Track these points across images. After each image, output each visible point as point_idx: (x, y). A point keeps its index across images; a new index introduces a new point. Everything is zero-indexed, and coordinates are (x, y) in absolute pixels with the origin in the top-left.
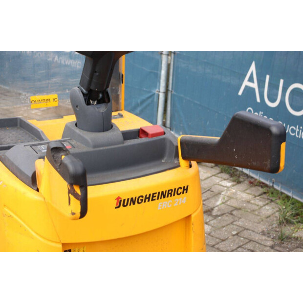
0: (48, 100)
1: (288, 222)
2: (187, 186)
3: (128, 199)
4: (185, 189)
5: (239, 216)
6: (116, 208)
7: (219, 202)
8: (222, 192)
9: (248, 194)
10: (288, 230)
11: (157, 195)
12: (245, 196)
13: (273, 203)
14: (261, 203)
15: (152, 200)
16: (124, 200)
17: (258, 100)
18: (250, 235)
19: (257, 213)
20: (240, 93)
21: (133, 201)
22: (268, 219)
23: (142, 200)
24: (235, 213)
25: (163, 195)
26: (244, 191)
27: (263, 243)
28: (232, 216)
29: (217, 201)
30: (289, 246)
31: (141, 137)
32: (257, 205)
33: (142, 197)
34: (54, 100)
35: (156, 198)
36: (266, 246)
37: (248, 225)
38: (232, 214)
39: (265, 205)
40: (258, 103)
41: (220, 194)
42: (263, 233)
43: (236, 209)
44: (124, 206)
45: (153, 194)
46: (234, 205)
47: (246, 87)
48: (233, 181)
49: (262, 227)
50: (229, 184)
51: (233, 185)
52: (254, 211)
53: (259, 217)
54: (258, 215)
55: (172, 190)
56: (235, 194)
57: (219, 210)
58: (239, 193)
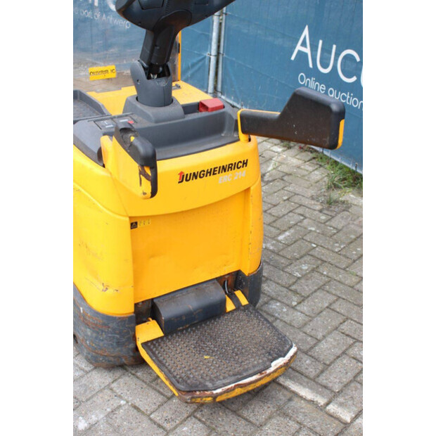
0: (107, 71)
1: (336, 187)
2: (247, 160)
3: (191, 174)
4: (245, 163)
5: (290, 181)
6: (179, 182)
7: (270, 169)
8: (273, 157)
9: (298, 159)
10: (335, 195)
11: (218, 169)
12: (295, 161)
13: (322, 168)
14: (311, 169)
15: (214, 174)
16: (187, 175)
17: (311, 66)
18: (300, 200)
19: (306, 178)
20: (293, 58)
21: (195, 176)
22: (317, 184)
23: (204, 174)
24: (285, 178)
25: (224, 169)
26: (294, 157)
27: (312, 207)
28: (282, 181)
29: (268, 166)
30: (336, 209)
31: (201, 111)
32: (307, 171)
33: (204, 171)
34: (112, 71)
35: (217, 172)
36: (315, 210)
37: (298, 190)
38: (283, 180)
39: (314, 171)
40: (311, 68)
41: (271, 159)
42: (312, 198)
43: (287, 174)
44: (187, 180)
45: (215, 168)
46: (285, 171)
47: (299, 51)
48: (284, 146)
49: (311, 192)
50: (279, 149)
51: (284, 151)
52: (304, 176)
53: (308, 182)
54: (307, 180)
55: (232, 164)
56: (284, 159)
57: (270, 176)
58: (289, 158)
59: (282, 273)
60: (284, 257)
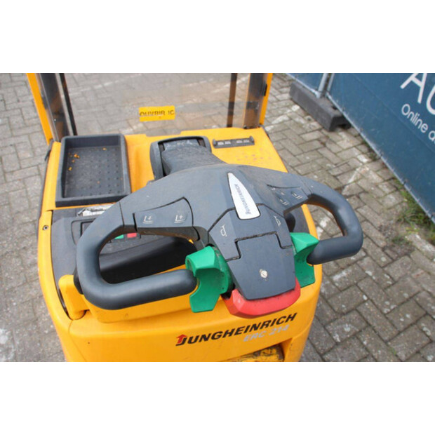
1: (406, 222)
5: (365, 201)
7: (351, 180)
8: (357, 167)
9: (378, 175)
10: (402, 230)
12: (375, 178)
13: (397, 193)
14: (387, 190)
17: (419, 101)
18: (368, 229)
19: (381, 201)
20: (403, 86)
22: (389, 211)
24: (362, 196)
26: (376, 172)
27: (377, 242)
28: (358, 200)
29: (350, 177)
30: (399, 251)
32: (384, 192)
36: (378, 246)
37: (370, 215)
38: (359, 197)
39: (390, 193)
40: (418, 104)
41: (354, 169)
42: (380, 229)
43: (365, 192)
46: (363, 187)
47: (412, 83)
48: (370, 158)
49: (380, 221)
50: (365, 160)
51: (368, 162)
52: (379, 198)
53: (381, 207)
54: (381, 204)
56: (367, 173)
57: (349, 190)
58: (371, 173)
59: (322, 331)
60: (331, 307)
